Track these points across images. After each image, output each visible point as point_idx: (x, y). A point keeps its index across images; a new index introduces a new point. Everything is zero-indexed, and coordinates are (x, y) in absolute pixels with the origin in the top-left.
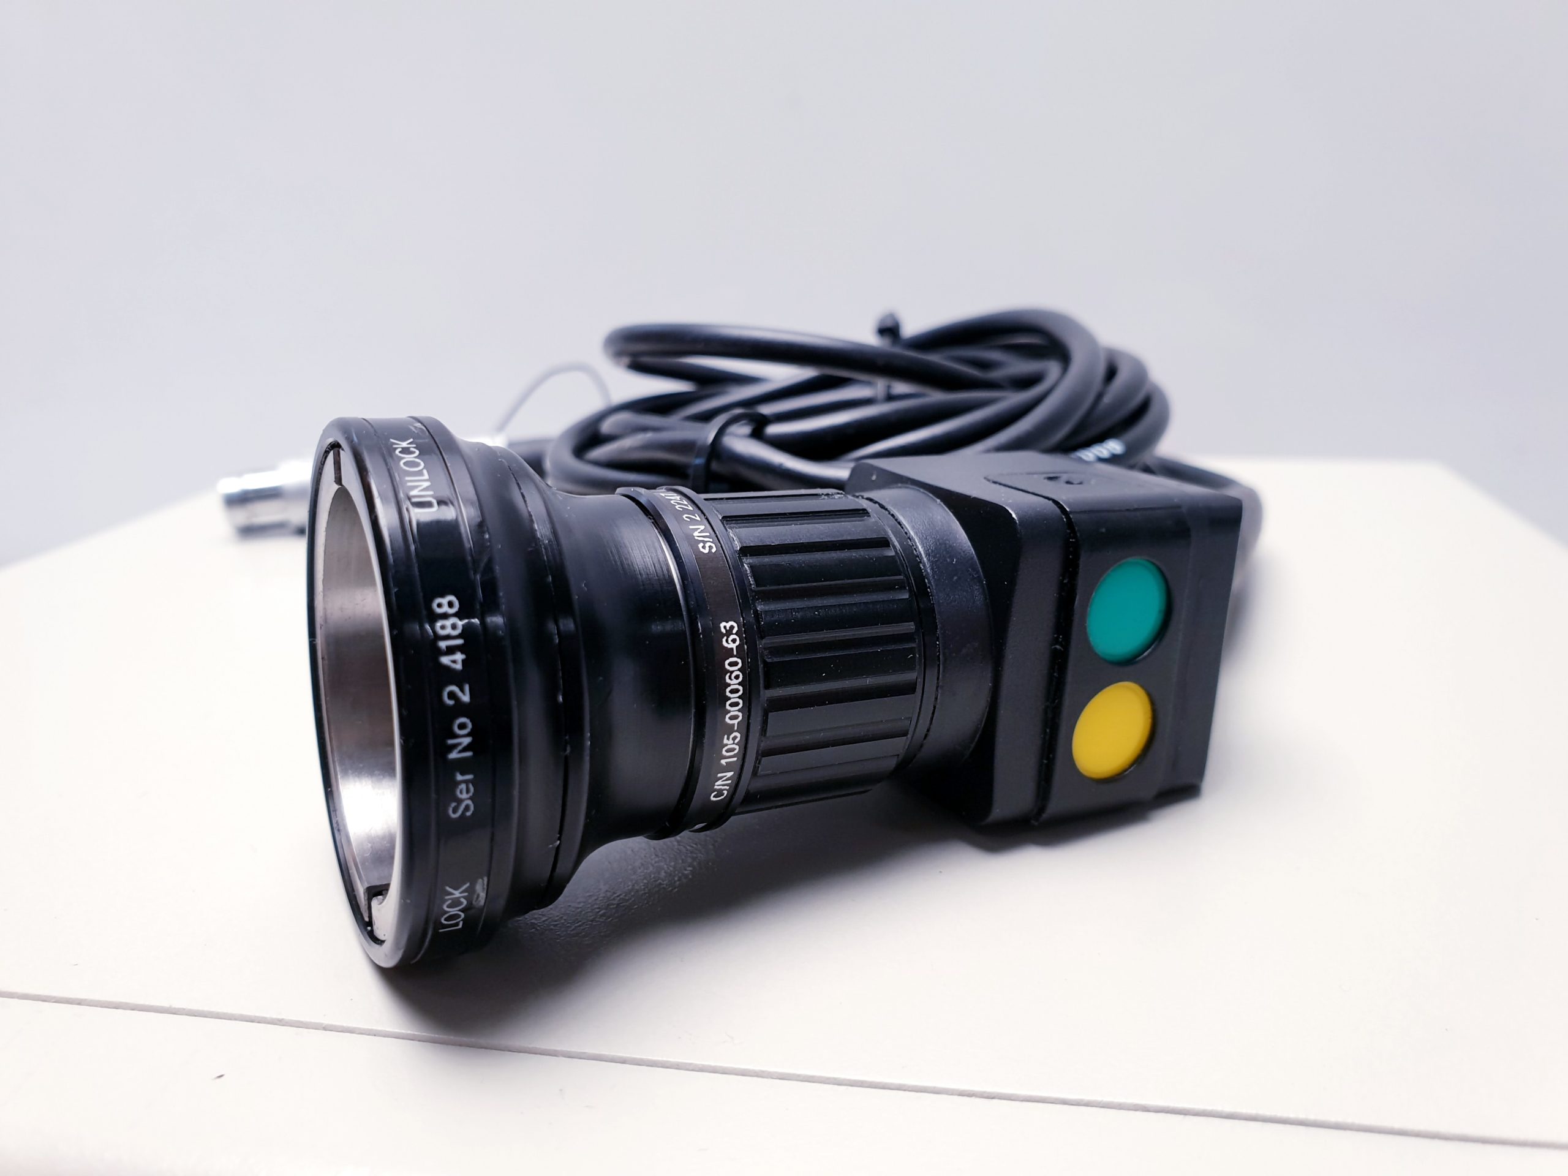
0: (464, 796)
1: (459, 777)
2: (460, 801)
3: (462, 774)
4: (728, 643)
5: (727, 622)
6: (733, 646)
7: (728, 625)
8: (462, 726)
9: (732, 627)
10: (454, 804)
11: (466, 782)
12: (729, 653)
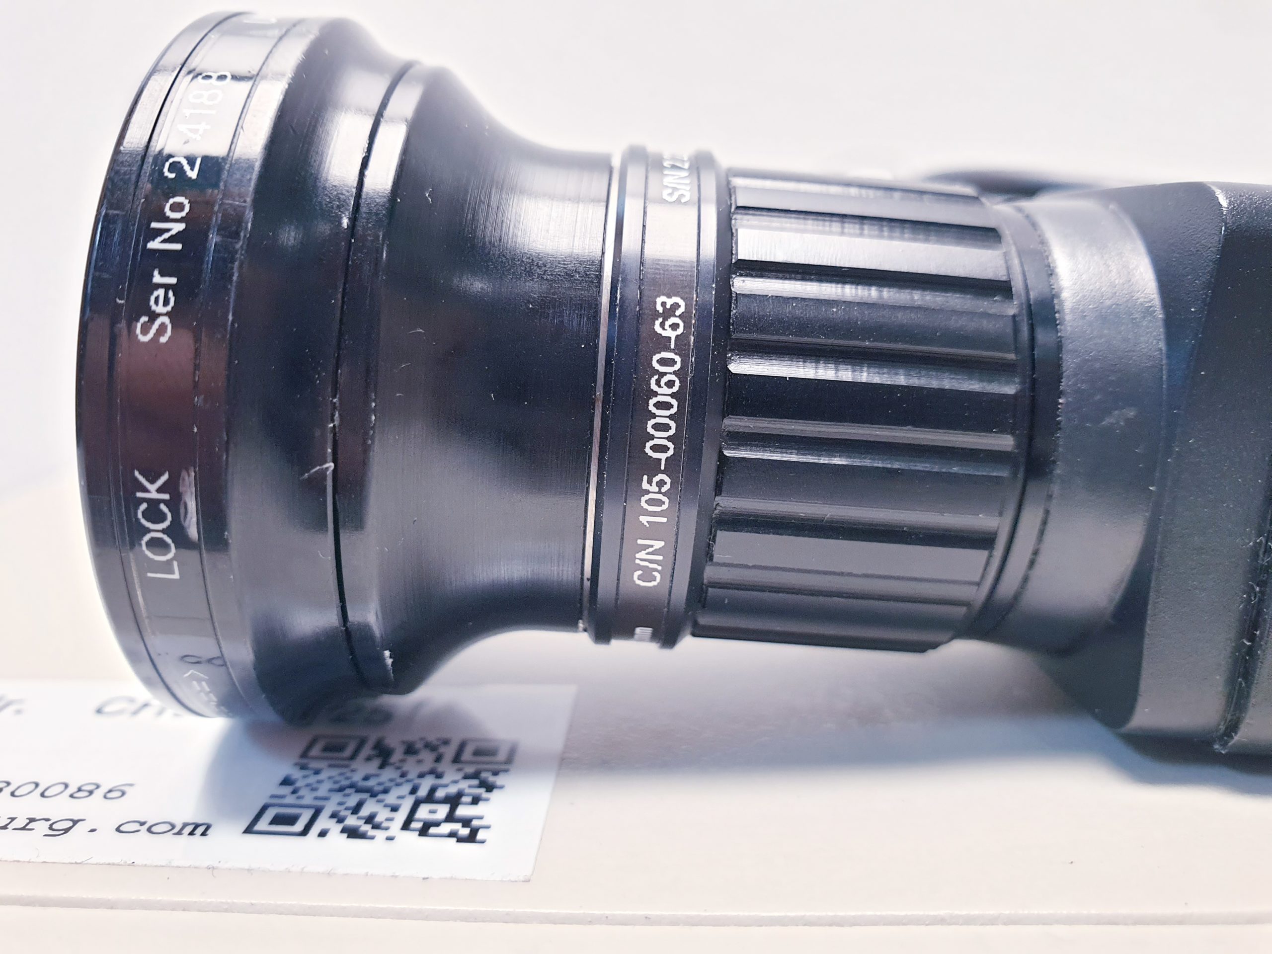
0: (160, 309)
1: (157, 279)
2: (154, 316)
3: (162, 274)
4: (664, 329)
5: (669, 296)
6: (673, 335)
7: (669, 302)
8: (177, 207)
9: (676, 306)
10: (144, 319)
11: (167, 287)
12: (663, 343)
